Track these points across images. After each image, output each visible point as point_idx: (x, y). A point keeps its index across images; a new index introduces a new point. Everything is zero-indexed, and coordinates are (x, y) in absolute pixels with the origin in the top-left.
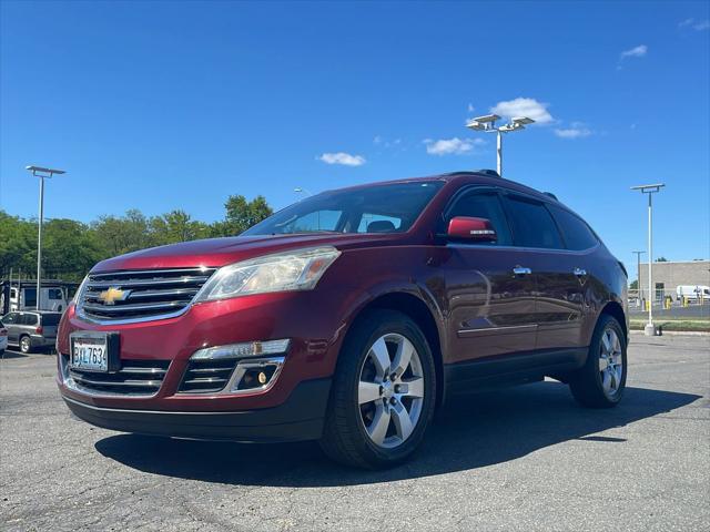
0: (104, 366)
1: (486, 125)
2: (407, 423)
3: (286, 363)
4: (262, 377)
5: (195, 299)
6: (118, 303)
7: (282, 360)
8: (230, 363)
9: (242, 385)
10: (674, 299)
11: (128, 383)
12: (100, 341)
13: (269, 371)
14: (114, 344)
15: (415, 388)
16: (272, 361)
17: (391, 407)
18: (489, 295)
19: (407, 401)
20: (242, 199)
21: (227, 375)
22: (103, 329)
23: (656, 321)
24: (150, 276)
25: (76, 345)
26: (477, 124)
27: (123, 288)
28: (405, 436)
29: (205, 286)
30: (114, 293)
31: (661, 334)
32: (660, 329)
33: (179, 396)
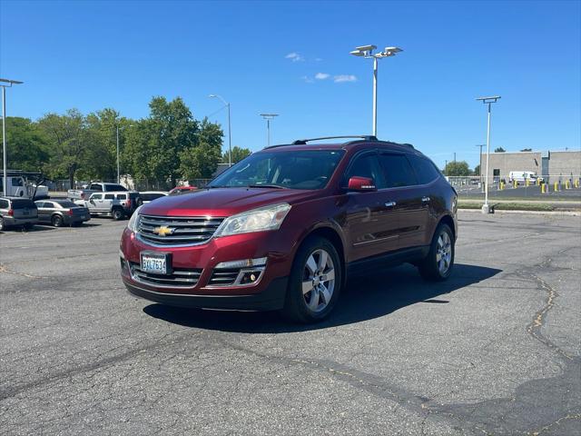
0: (164, 271)
1: (365, 52)
2: (327, 294)
3: (266, 270)
4: (253, 277)
5: (214, 235)
6: (167, 235)
7: (264, 268)
8: (236, 270)
9: (242, 282)
10: (507, 182)
11: (176, 280)
12: (162, 257)
13: (257, 274)
14: (169, 259)
15: (331, 276)
16: (258, 269)
17: (319, 289)
18: (369, 214)
19: (326, 284)
20: (164, 100)
21: (235, 276)
22: (161, 250)
23: (491, 201)
24: (186, 220)
25: (144, 258)
26: (358, 51)
27: (170, 227)
28: (327, 302)
29: (219, 228)
30: (164, 230)
31: (493, 213)
32: (493, 208)
33: (209, 287)
